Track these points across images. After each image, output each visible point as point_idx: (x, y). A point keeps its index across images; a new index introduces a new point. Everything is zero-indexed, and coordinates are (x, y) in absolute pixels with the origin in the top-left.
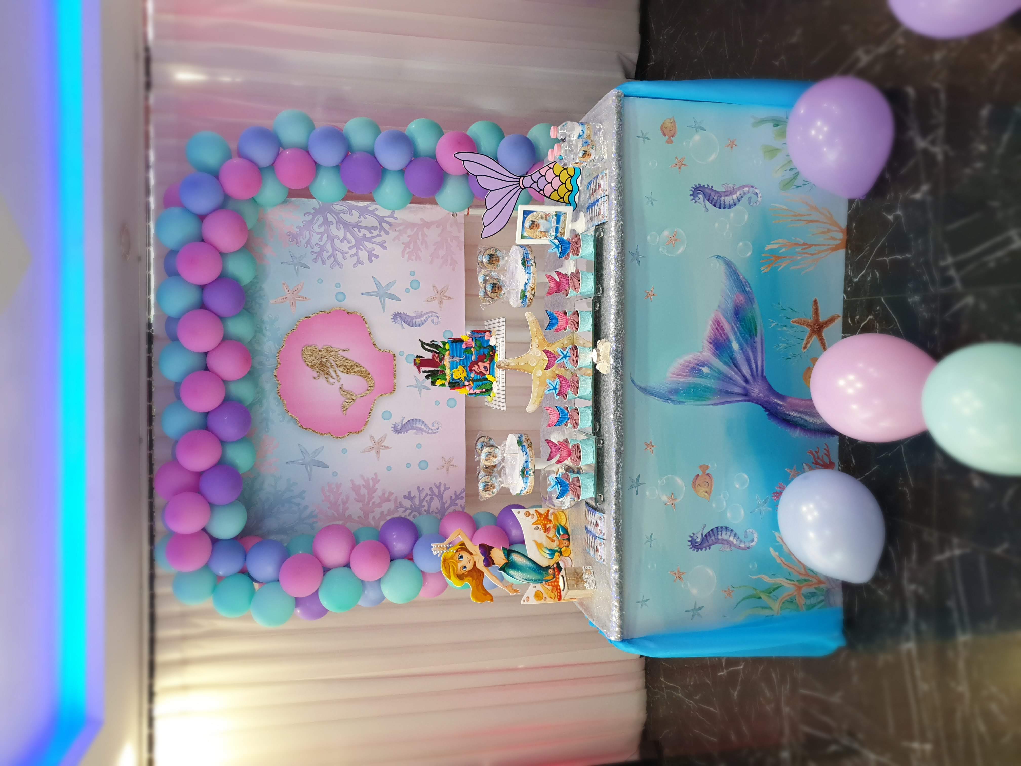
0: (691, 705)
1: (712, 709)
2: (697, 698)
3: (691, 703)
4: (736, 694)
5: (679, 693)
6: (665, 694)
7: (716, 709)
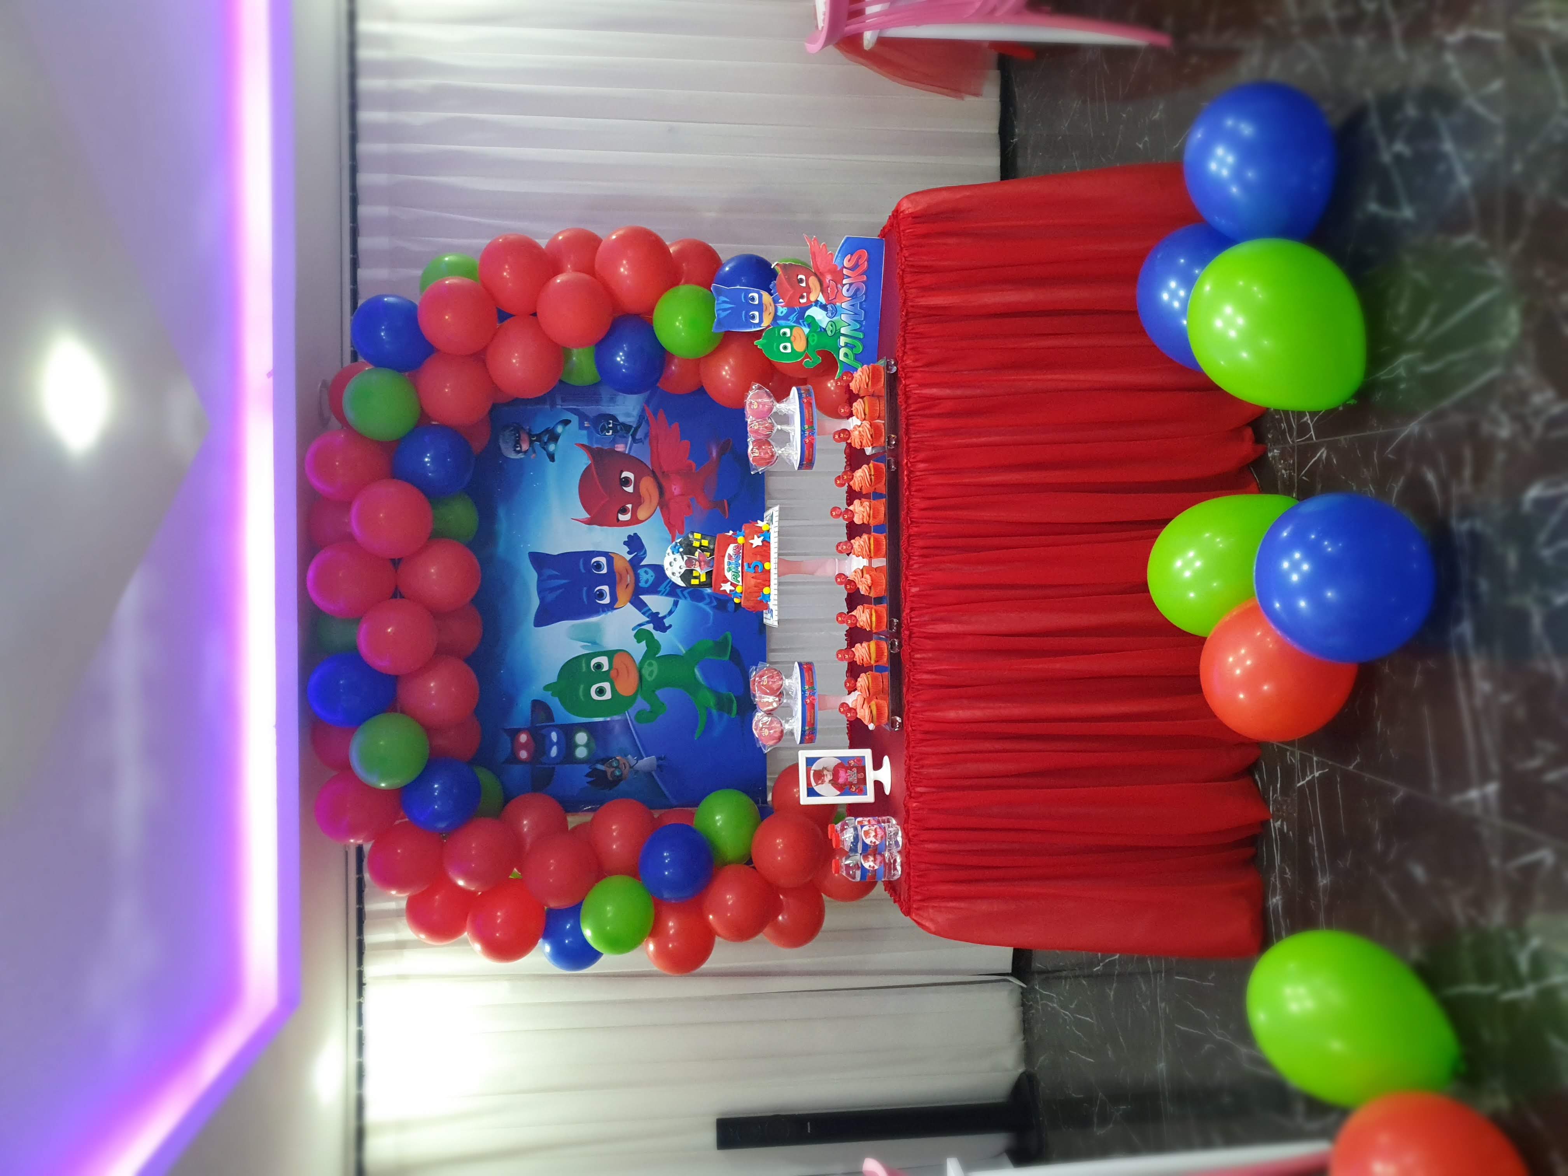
0: (1067, 1017)
1: (1088, 1019)
2: (1073, 1006)
3: (1066, 1015)
4: (1112, 993)
5: (1053, 1002)
6: (1040, 1007)
7: (1092, 1018)
